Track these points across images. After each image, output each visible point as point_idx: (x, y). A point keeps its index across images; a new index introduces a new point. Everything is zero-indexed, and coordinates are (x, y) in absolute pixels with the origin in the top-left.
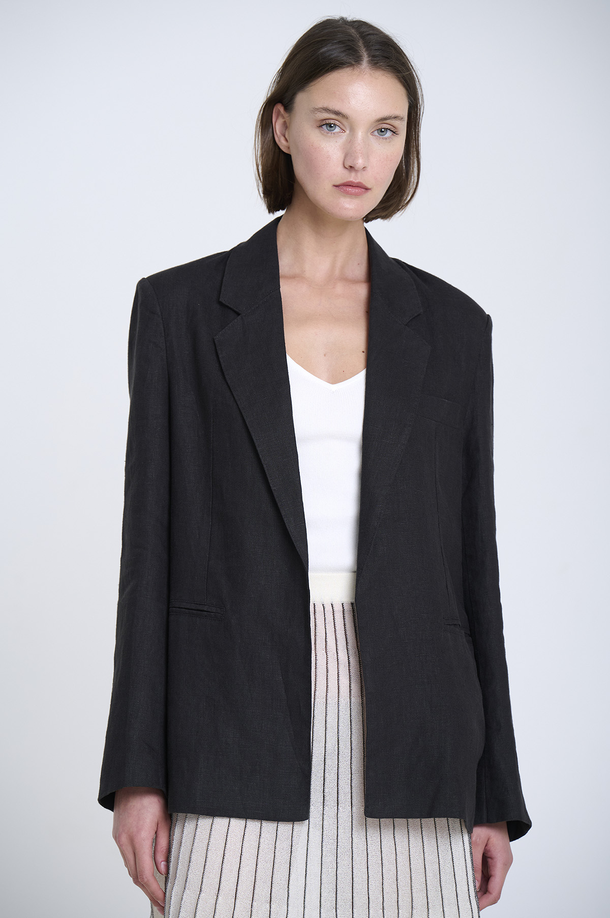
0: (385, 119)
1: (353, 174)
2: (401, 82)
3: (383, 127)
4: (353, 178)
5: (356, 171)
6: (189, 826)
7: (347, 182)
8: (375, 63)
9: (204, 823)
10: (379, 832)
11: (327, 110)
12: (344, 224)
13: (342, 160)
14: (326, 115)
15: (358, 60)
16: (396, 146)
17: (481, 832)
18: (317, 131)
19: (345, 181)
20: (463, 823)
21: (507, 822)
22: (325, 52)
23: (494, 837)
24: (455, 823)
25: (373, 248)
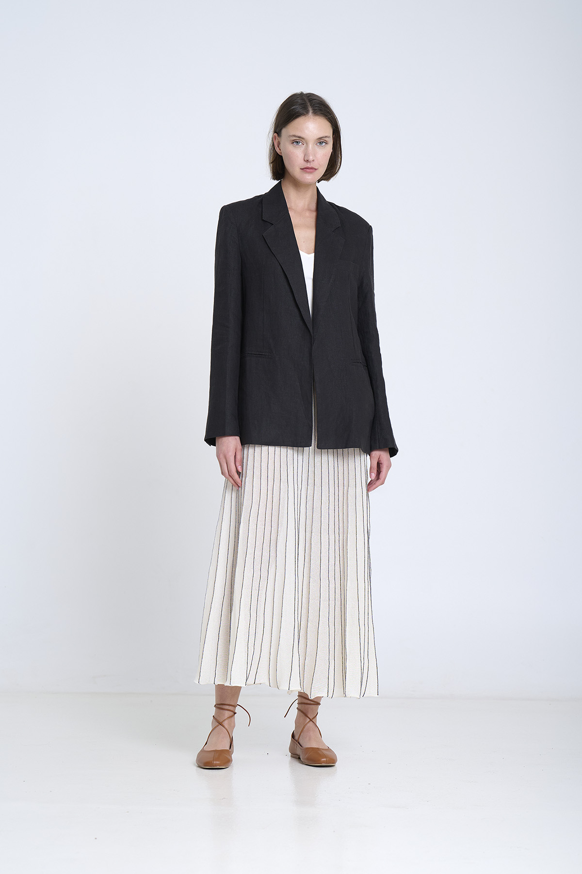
0: (321, 138)
1: (309, 163)
2: (328, 120)
3: (321, 141)
4: (308, 165)
5: (310, 162)
6: (251, 450)
7: (306, 167)
8: (315, 113)
9: (258, 449)
11: (295, 136)
12: (307, 186)
13: (303, 157)
14: (295, 138)
15: (307, 112)
16: (328, 149)
17: (376, 454)
18: (292, 145)
20: (361, 451)
21: (389, 448)
22: (294, 109)
23: (384, 455)
24: (357, 450)
25: (319, 196)
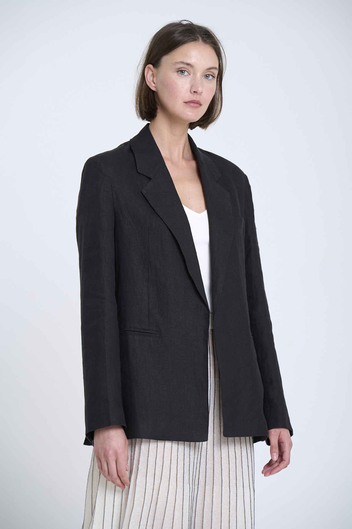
0: (209, 69)
1: (195, 96)
3: (208, 74)
5: (197, 94)
7: (192, 100)
10: (227, 447)
13: (190, 89)
19: (191, 100)
